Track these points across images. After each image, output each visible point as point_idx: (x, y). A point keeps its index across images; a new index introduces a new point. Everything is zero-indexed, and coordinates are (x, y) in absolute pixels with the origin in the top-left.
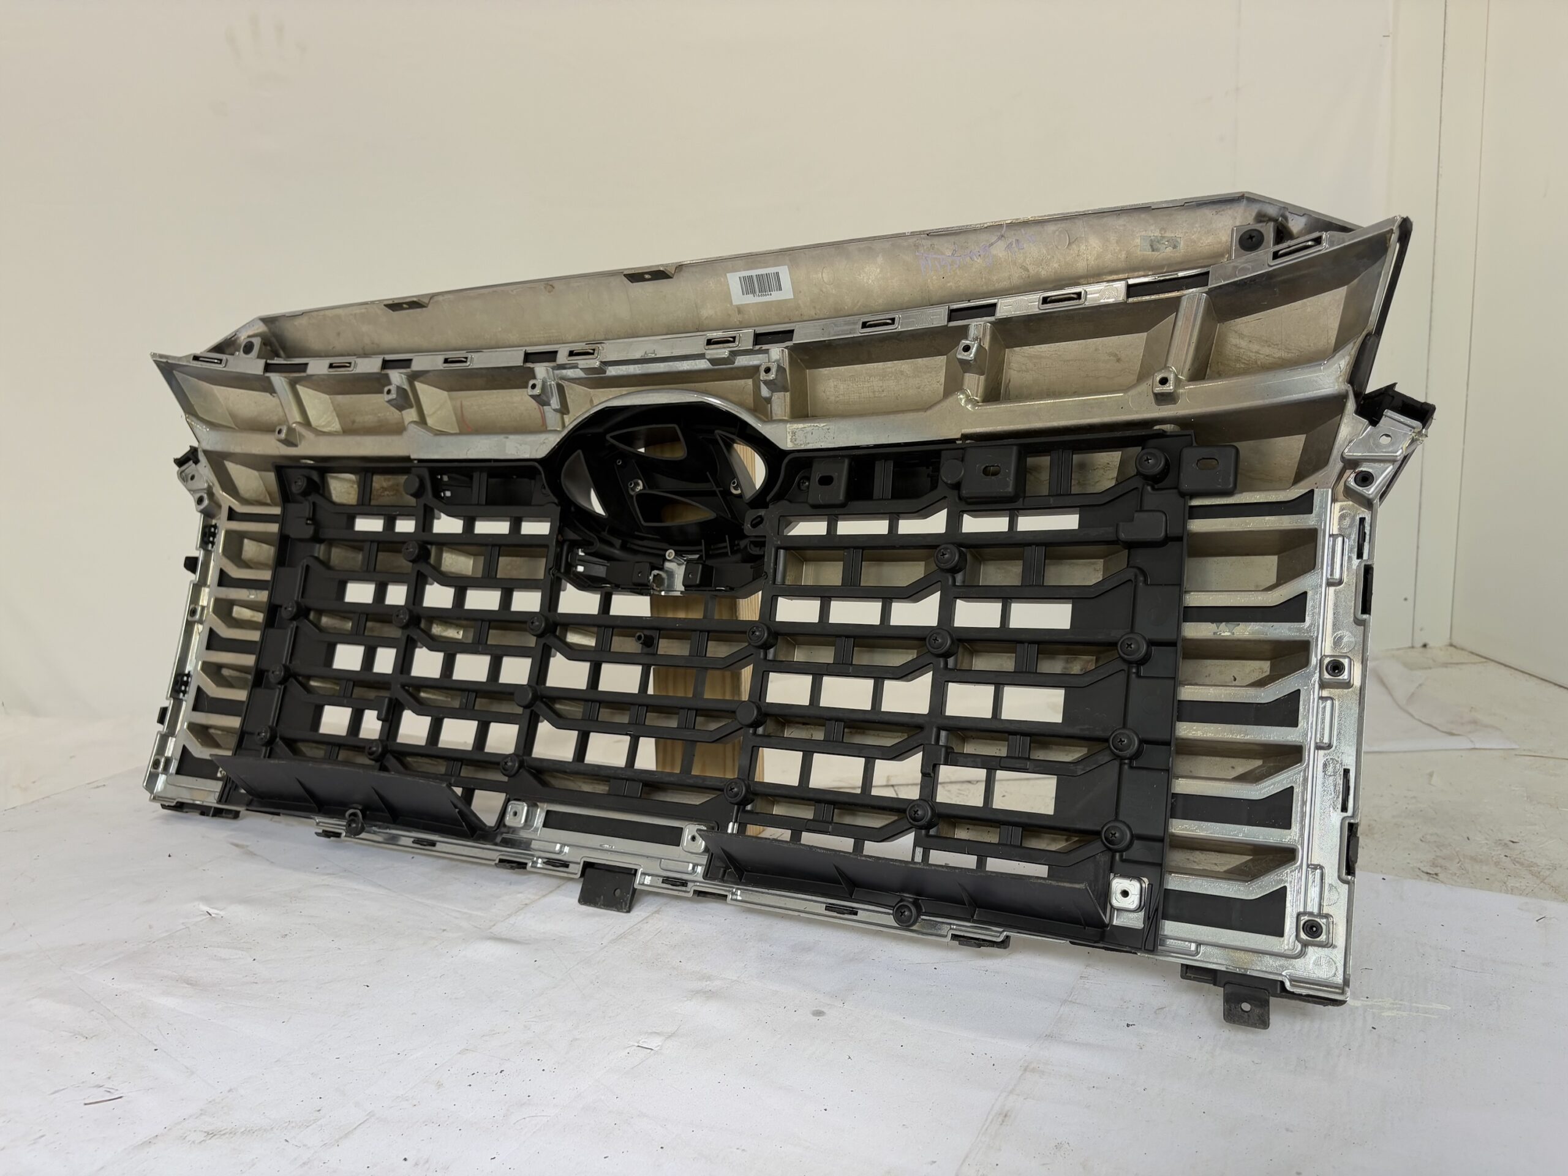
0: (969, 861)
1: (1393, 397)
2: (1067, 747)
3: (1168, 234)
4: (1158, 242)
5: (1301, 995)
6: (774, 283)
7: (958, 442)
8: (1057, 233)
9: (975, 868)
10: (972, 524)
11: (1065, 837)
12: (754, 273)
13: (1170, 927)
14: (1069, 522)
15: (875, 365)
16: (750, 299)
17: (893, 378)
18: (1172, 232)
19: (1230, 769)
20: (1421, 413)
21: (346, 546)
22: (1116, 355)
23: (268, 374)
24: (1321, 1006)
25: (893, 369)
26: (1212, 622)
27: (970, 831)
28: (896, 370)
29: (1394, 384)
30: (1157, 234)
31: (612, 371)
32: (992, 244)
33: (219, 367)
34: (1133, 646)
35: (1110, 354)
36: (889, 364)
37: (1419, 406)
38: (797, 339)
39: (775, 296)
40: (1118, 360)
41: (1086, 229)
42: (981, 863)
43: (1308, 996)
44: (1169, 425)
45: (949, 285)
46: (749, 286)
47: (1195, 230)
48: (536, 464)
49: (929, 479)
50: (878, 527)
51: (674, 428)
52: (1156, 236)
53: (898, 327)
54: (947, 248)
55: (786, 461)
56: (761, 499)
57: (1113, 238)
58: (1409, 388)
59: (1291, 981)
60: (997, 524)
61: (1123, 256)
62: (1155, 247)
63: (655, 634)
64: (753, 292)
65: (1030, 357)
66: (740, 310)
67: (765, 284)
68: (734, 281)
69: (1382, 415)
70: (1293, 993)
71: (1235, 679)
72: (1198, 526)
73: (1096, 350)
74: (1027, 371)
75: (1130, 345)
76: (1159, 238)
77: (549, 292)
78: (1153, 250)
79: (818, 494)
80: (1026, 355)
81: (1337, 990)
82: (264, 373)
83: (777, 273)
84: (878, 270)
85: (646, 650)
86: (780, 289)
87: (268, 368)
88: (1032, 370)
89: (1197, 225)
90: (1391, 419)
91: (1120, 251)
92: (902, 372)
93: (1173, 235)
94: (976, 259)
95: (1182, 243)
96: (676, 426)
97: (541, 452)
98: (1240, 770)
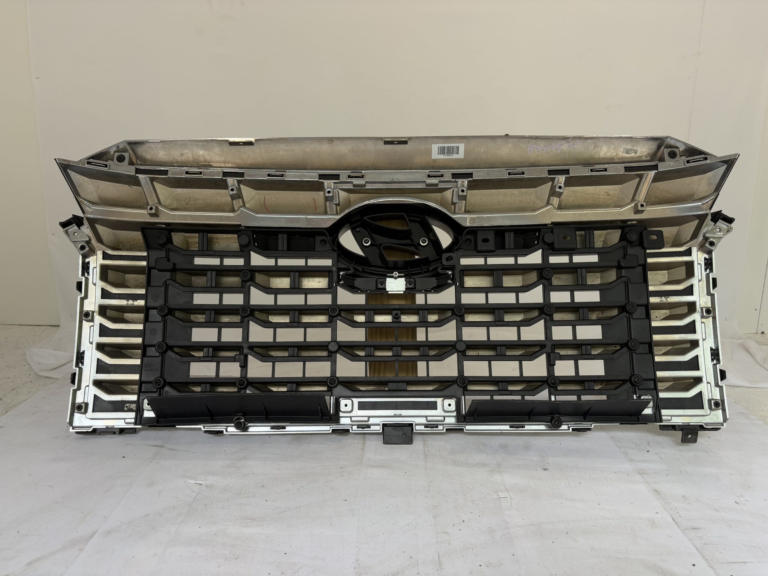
0: (574, 398)
1: (720, 215)
2: (595, 348)
3: (635, 148)
4: (630, 151)
5: (710, 429)
6: (455, 150)
7: (549, 225)
8: (591, 143)
9: (577, 400)
10: (554, 260)
11: (600, 384)
12: (446, 145)
13: (664, 412)
14: (594, 258)
15: (502, 190)
16: (442, 157)
17: (509, 196)
18: (636, 147)
19: (660, 351)
20: (730, 220)
21: (185, 273)
22: (608, 193)
23: (137, 175)
24: (715, 431)
25: (510, 193)
26: (659, 296)
27: (560, 386)
28: (511, 193)
29: (721, 211)
30: (630, 147)
31: (369, 186)
32: (562, 145)
33: (105, 169)
34: (631, 307)
35: (605, 192)
36: (509, 190)
37: (729, 218)
38: (475, 177)
39: (455, 156)
40: (608, 195)
41: (603, 143)
42: (579, 398)
43: (713, 428)
44: (634, 222)
45: (539, 159)
46: (442, 151)
47: (645, 147)
48: (325, 231)
49: (523, 240)
50: (509, 261)
51: (403, 215)
52: (630, 148)
53: (525, 176)
54: (542, 144)
55: (465, 231)
56: (450, 248)
57: (612, 147)
58: (726, 212)
59: (705, 424)
60: (564, 259)
61: (615, 154)
62: (628, 152)
63: (398, 312)
64: (444, 153)
65: (572, 191)
66: (435, 160)
67: (450, 151)
68: (435, 148)
69: (718, 221)
70: (707, 428)
71: (657, 317)
72: (650, 260)
73: (600, 190)
74: (570, 197)
75: (614, 189)
76: (630, 149)
77: (329, 144)
78: (627, 154)
79: (482, 246)
80: (571, 190)
81: (720, 425)
82: (135, 174)
83: (458, 147)
84: (508, 150)
85: (395, 320)
86: (458, 153)
87: (138, 171)
88: (572, 197)
89: (646, 146)
90: (721, 224)
91: (614, 152)
92: (514, 194)
93: (636, 149)
94: (553, 150)
95: (639, 152)
96: (404, 214)
97: (328, 225)
98: (664, 351)
